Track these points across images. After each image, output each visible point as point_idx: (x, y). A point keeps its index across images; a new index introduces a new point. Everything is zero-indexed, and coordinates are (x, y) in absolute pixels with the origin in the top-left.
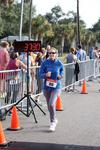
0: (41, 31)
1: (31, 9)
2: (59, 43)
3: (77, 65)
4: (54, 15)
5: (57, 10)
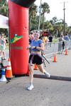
0: (48, 28)
2: (55, 33)
3: (63, 43)
4: (54, 21)
5: (55, 18)
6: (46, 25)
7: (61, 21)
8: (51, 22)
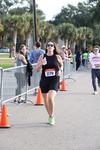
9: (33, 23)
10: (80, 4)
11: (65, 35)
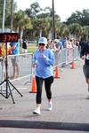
0: (22, 24)
1: (12, 5)
2: (37, 35)
4: (33, 10)
5: (35, 6)
6: (17, 19)
7: (48, 11)
8: (28, 12)
9: (53, 23)
10: (84, 11)
11: (74, 31)
